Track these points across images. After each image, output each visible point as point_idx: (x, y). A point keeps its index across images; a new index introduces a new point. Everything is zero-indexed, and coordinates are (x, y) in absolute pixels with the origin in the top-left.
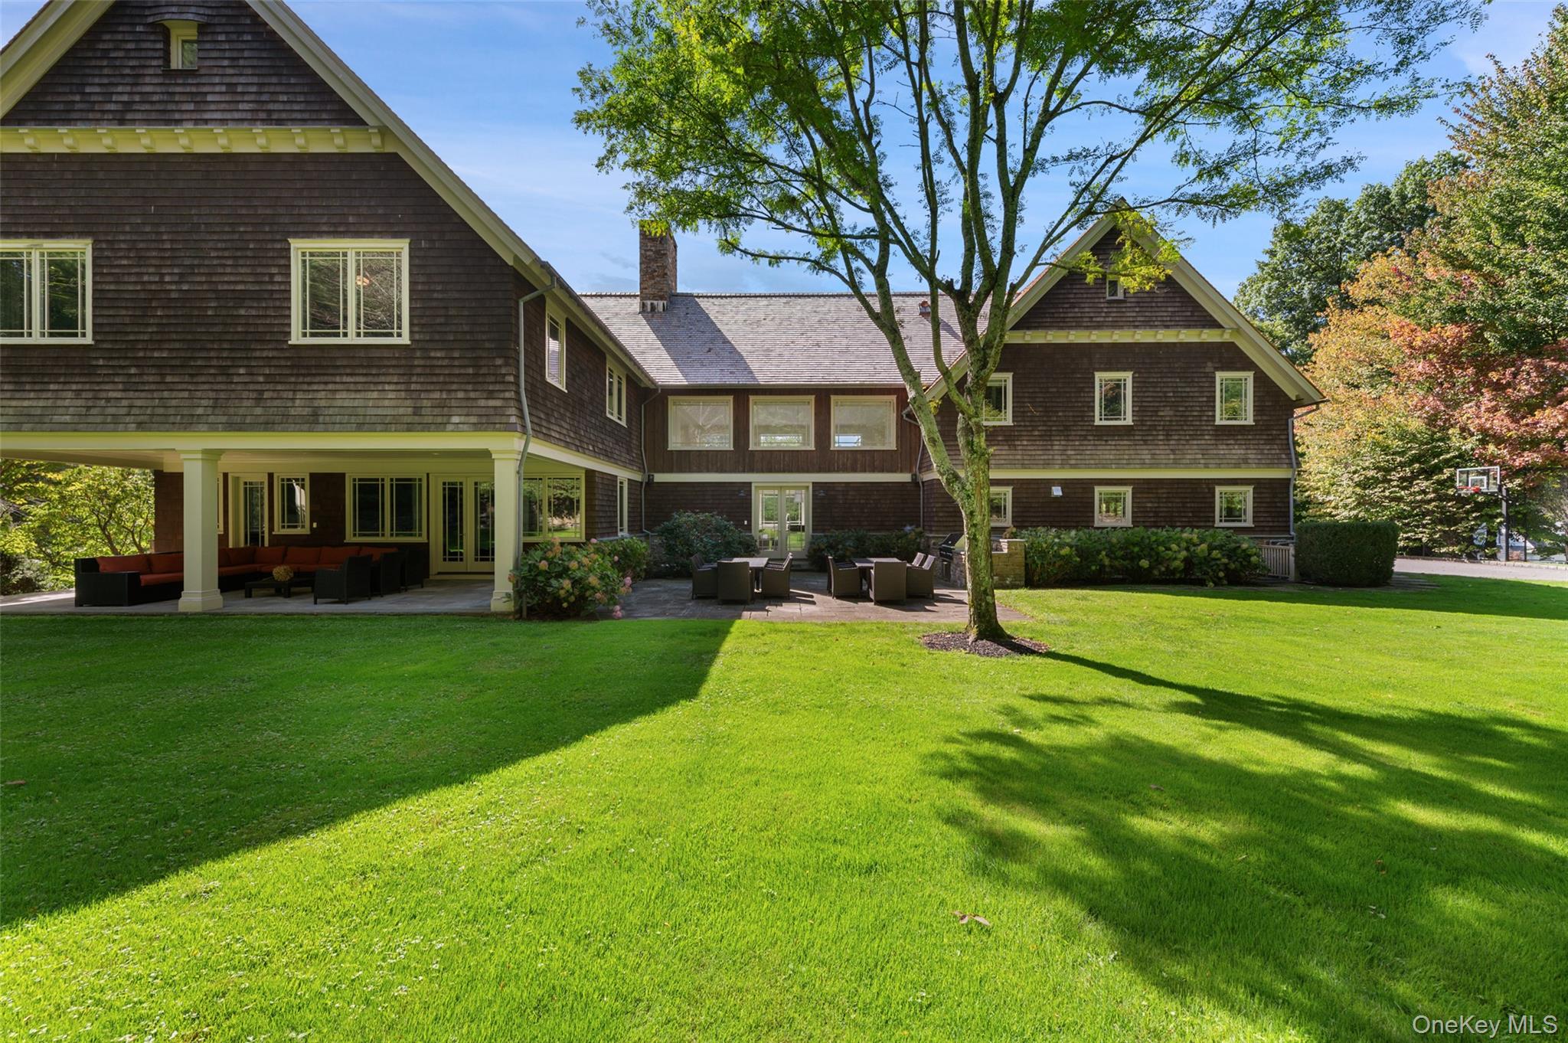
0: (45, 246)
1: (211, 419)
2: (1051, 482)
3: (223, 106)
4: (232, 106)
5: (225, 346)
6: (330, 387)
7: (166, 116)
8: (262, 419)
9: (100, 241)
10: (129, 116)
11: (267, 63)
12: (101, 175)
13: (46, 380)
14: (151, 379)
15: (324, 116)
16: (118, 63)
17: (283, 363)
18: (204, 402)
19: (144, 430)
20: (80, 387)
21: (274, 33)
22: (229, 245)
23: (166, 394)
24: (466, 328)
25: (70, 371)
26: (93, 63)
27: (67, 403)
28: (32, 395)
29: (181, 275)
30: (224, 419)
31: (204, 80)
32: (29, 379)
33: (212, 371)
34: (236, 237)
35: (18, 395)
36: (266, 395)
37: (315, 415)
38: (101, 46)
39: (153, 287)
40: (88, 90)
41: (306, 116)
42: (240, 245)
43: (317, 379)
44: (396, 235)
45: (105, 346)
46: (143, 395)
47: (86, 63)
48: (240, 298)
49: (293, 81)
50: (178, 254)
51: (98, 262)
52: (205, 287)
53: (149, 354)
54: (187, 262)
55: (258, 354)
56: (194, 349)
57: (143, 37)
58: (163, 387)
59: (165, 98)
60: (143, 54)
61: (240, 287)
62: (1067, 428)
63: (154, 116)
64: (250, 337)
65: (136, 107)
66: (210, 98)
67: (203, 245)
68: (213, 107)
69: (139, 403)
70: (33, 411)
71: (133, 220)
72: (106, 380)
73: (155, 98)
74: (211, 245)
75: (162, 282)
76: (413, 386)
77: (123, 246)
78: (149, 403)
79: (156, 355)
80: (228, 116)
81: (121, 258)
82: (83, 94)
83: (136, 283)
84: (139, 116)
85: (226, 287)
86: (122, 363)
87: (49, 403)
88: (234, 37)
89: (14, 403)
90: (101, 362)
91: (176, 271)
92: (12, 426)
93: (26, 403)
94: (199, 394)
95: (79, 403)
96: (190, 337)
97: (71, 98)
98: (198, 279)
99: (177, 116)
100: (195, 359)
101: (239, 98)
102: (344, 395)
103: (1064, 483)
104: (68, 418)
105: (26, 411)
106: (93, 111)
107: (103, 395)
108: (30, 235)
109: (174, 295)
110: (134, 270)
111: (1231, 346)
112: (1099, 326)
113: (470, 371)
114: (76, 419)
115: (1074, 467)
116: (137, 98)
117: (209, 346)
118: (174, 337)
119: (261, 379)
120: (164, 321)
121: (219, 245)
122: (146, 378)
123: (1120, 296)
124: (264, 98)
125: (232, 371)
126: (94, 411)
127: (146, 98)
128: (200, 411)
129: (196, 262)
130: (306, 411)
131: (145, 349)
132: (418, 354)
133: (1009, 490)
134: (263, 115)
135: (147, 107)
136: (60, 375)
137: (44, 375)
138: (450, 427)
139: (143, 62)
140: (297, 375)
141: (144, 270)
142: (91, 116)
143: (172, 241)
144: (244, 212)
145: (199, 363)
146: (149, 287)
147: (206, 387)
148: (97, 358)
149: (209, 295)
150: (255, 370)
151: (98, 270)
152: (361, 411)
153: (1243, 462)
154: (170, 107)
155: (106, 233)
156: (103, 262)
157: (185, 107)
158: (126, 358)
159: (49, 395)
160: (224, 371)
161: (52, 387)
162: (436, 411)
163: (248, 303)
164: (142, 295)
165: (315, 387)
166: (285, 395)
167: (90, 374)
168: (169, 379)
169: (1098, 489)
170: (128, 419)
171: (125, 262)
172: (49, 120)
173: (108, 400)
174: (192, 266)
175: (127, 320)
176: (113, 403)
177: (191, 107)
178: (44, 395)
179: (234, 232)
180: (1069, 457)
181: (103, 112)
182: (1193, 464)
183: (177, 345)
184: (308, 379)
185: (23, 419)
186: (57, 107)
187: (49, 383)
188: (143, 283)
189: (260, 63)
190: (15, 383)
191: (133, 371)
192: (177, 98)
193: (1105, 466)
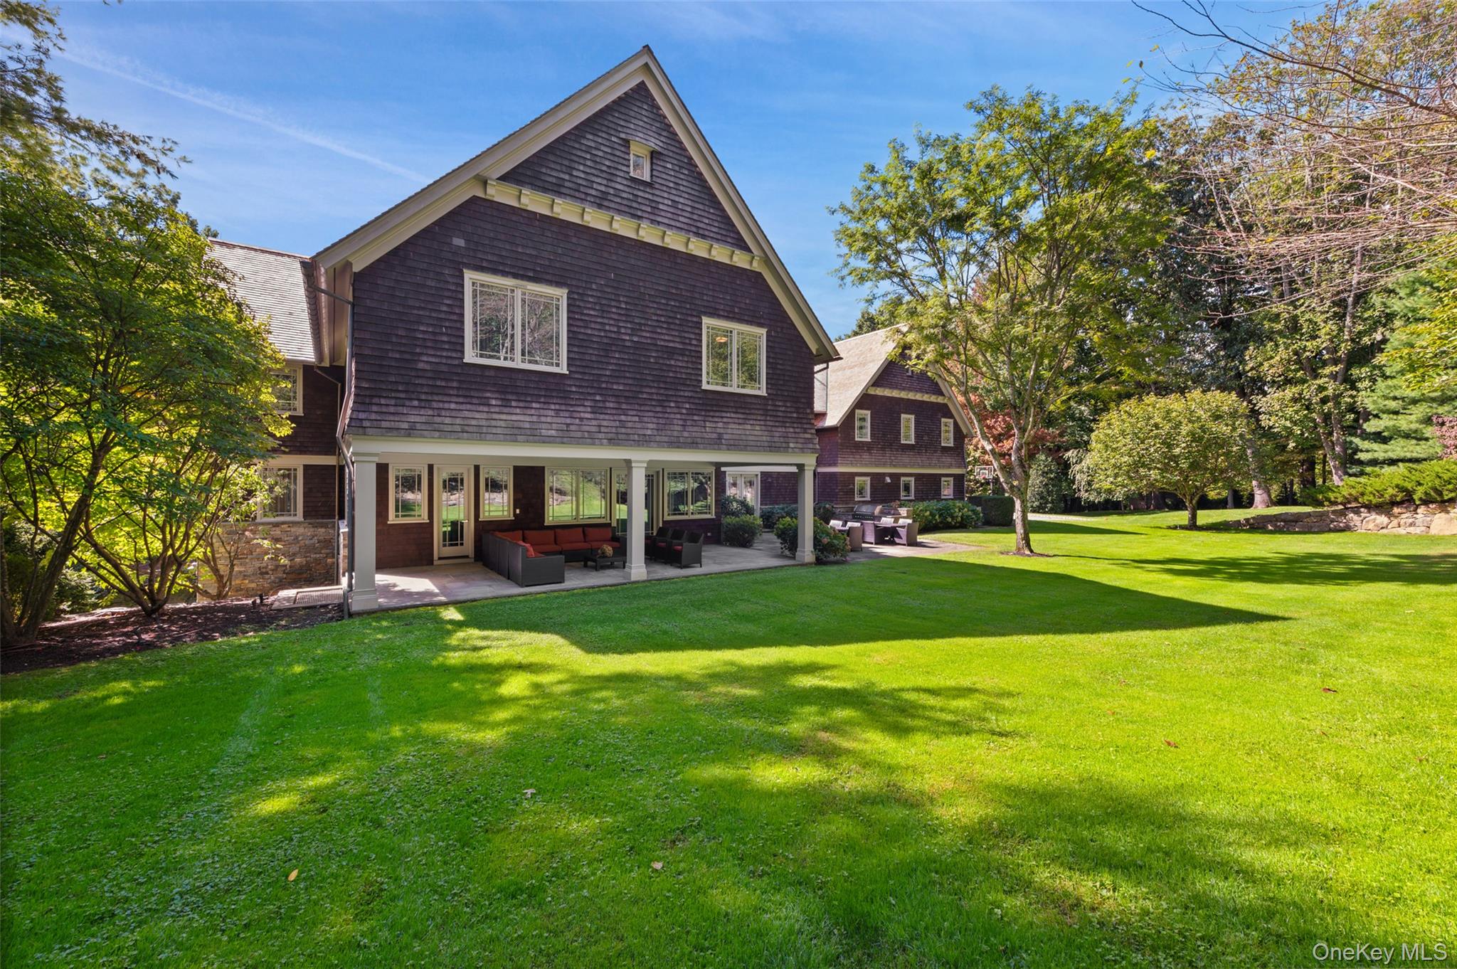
0: (529, 287)
1: (658, 438)
2: (884, 475)
3: (669, 215)
4: (675, 217)
5: (662, 385)
6: (725, 420)
7: (632, 211)
8: (689, 440)
9: (573, 293)
10: (606, 203)
11: (696, 194)
12: (574, 240)
13: (529, 399)
14: (611, 405)
15: (729, 240)
16: (598, 160)
17: (697, 401)
18: (650, 426)
19: (615, 445)
20: (557, 407)
21: (702, 174)
22: (664, 313)
23: (623, 418)
24: (793, 389)
25: (548, 394)
26: (579, 153)
27: (549, 420)
28: (518, 411)
29: (632, 329)
30: (666, 439)
31: (657, 192)
32: (514, 398)
33: (654, 403)
34: (669, 308)
35: (506, 410)
36: (689, 423)
37: (720, 439)
38: (585, 142)
39: (613, 335)
40: (575, 173)
41: (719, 237)
42: (672, 315)
43: (717, 414)
44: (760, 325)
45: (576, 376)
46: (607, 417)
47: (575, 152)
48: (671, 352)
49: (712, 211)
50: (630, 313)
51: (571, 308)
52: (649, 341)
53: (609, 386)
54: (637, 321)
55: (682, 393)
56: (642, 386)
57: (616, 146)
58: (620, 412)
59: (631, 197)
60: (616, 159)
61: (671, 345)
62: (891, 445)
63: (623, 208)
64: (677, 381)
65: (610, 197)
66: (661, 207)
67: (648, 310)
68: (663, 214)
69: (605, 423)
70: (522, 425)
71: (598, 281)
72: (578, 403)
73: (624, 195)
74: (652, 311)
75: (619, 333)
76: (768, 423)
77: (591, 300)
78: (613, 424)
79: (615, 387)
80: (673, 223)
81: (589, 308)
82: (571, 175)
83: (600, 330)
84: (612, 205)
85: (662, 343)
86: (590, 390)
87: (535, 419)
88: (677, 168)
89: (504, 417)
90: (574, 389)
91: (629, 326)
92: (508, 437)
93: (514, 418)
94: (646, 419)
95: (559, 420)
96: (638, 376)
97: (562, 176)
98: (644, 334)
99: (639, 213)
100: (642, 393)
101: (679, 212)
102: (733, 426)
103: (891, 475)
104: (553, 433)
105: (516, 424)
106: (579, 191)
107: (578, 415)
108: (515, 276)
109: (628, 344)
110: (599, 320)
111: (946, 405)
112: (904, 389)
113: (795, 415)
114: (560, 434)
115: (895, 466)
116: (612, 191)
117: (651, 384)
118: (628, 375)
119: (684, 411)
120: (621, 362)
121: (659, 312)
122: (608, 405)
123: (910, 374)
124: (695, 217)
125: (666, 404)
126: (572, 428)
127: (617, 192)
128: (649, 432)
129: (643, 322)
130: (715, 436)
131: (607, 382)
132: (770, 402)
133: (869, 479)
134: (694, 229)
135: (618, 200)
136: (540, 396)
137: (526, 395)
138: (790, 450)
139: (616, 165)
140: (706, 410)
141: (606, 321)
142: (577, 194)
143: (626, 303)
144: (674, 291)
145: (645, 396)
146: (609, 335)
147: (650, 414)
148: (570, 386)
149: (651, 347)
150: (680, 405)
151: (572, 315)
152: (744, 437)
153: (950, 466)
154: (635, 205)
155: (578, 287)
156: (575, 309)
157: (644, 208)
158: (592, 387)
159: (533, 412)
160: (661, 403)
161: (534, 405)
162: (782, 440)
163: (676, 357)
164: (605, 341)
165: (716, 420)
166: (699, 423)
167: (565, 398)
168: (624, 406)
169: (902, 479)
170: (600, 436)
171: (592, 312)
172: (544, 188)
173: (581, 419)
174: (640, 324)
175: (594, 358)
176: (585, 422)
177: (649, 209)
178: (529, 412)
179: (667, 305)
180: (892, 461)
181: (586, 194)
182: (935, 467)
183: (630, 382)
184: (711, 414)
185: (516, 431)
186: (550, 179)
187: (532, 402)
188: (605, 331)
189: (693, 192)
190: (502, 399)
191: (598, 398)
192: (640, 200)
193: (905, 466)
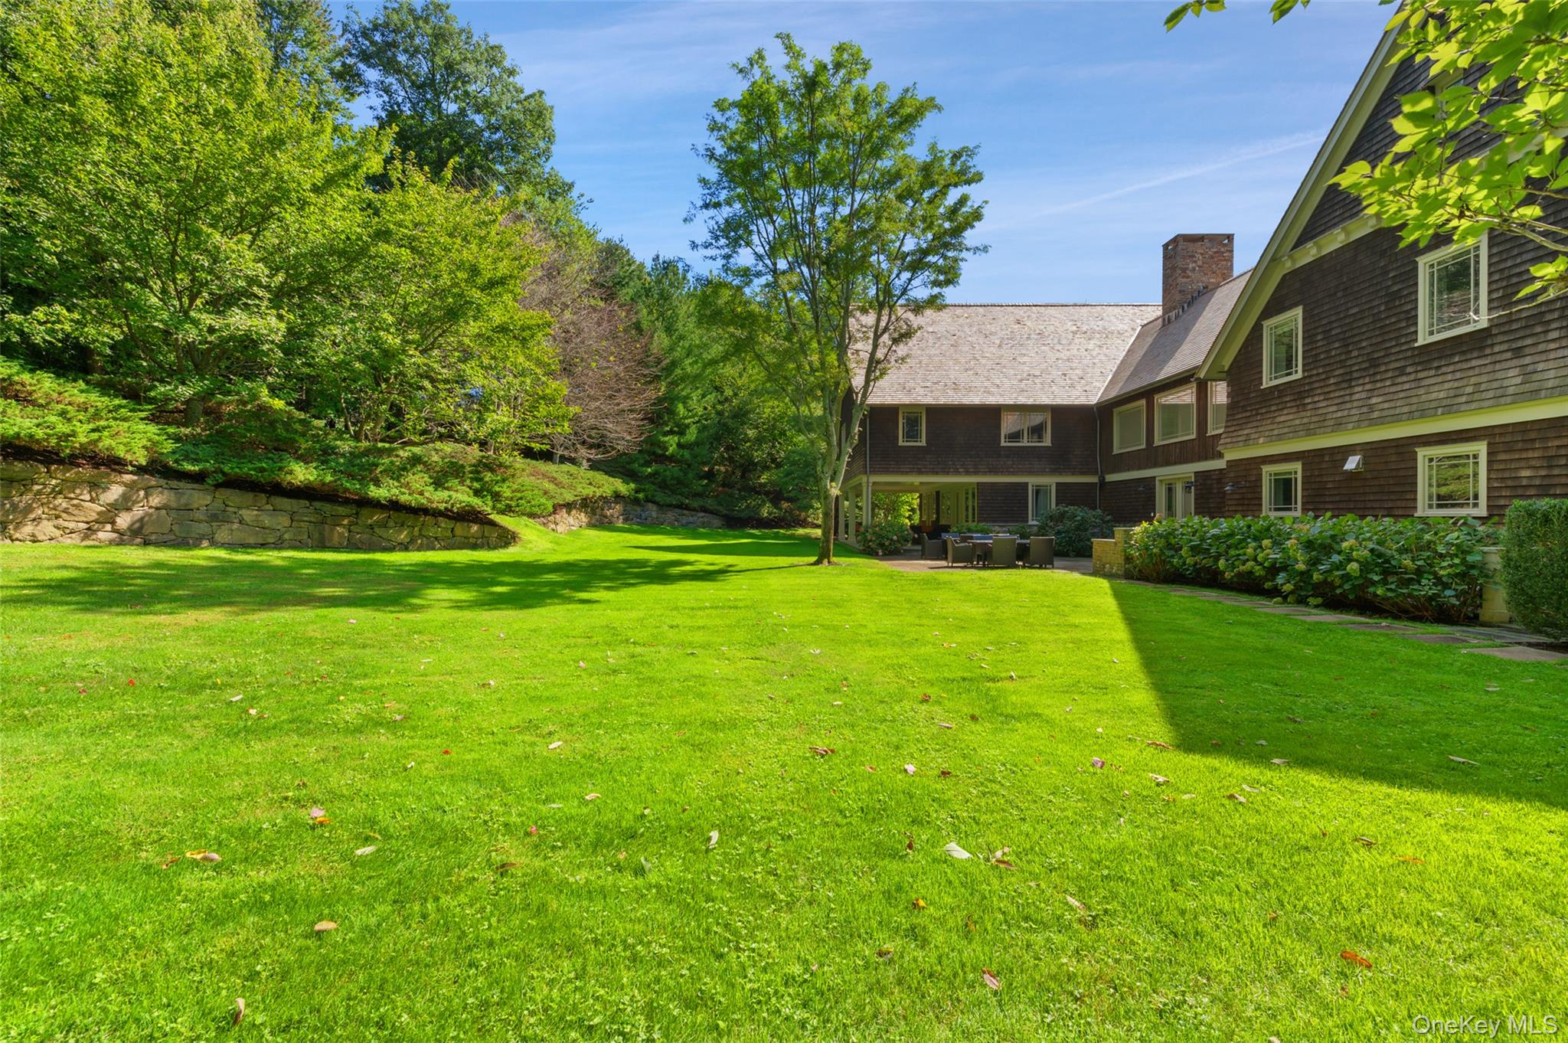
2: (1347, 450)
62: (1374, 363)
133: (1297, 466)
169: (1423, 453)
180: (1371, 408)
